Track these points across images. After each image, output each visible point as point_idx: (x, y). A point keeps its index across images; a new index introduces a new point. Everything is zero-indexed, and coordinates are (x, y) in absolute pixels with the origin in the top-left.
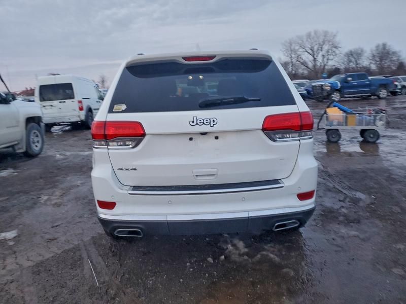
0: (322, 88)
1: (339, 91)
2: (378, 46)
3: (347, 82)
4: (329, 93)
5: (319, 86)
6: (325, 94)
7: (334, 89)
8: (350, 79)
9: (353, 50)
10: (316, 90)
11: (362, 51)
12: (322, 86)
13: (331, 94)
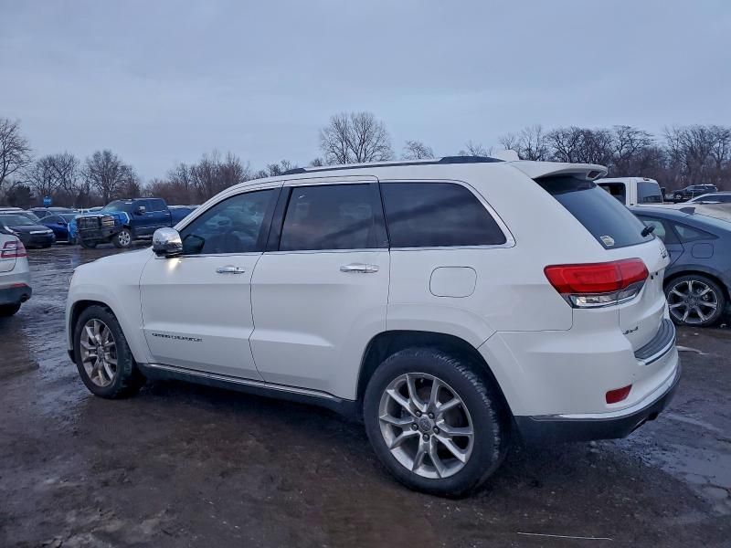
0: (100, 224)
1: (128, 228)
2: (97, 156)
3: (138, 213)
4: (114, 232)
5: (94, 220)
6: (107, 234)
7: (120, 226)
8: (142, 208)
9: (55, 158)
10: (86, 226)
11: (71, 160)
12: (99, 219)
13: (116, 234)
